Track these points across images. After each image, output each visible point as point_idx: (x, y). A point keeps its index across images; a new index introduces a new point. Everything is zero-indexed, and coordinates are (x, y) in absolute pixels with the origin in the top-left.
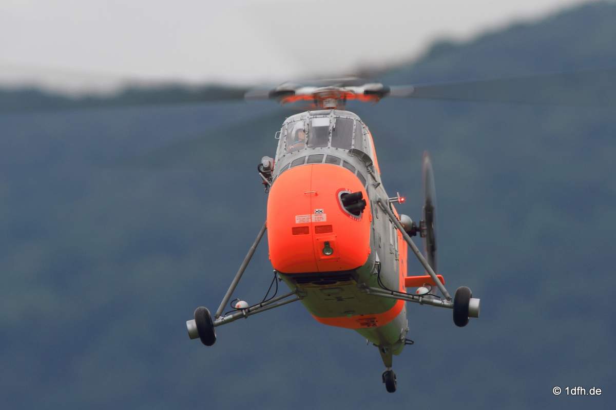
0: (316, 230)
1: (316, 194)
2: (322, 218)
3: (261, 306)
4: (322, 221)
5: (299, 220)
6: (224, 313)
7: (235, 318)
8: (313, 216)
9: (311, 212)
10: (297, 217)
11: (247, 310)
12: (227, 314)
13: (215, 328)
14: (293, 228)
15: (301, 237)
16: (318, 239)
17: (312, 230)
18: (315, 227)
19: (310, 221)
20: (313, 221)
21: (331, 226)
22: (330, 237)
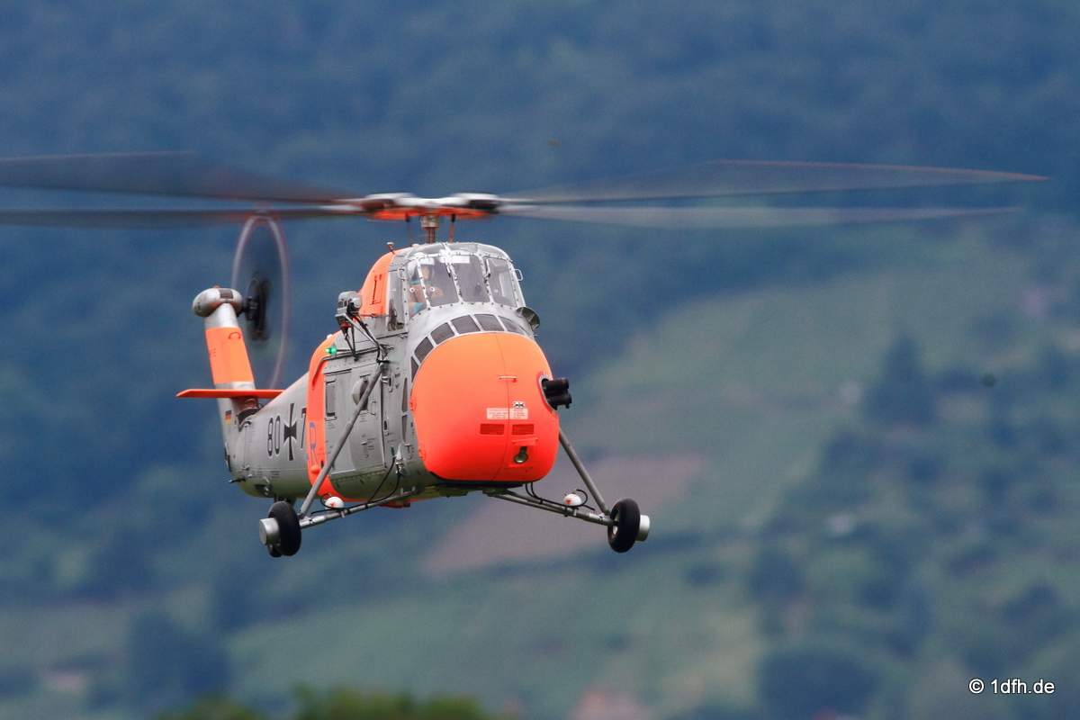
0: (513, 430)
1: (515, 380)
2: (520, 414)
3: (367, 507)
4: (522, 418)
5: (493, 414)
6: (309, 513)
7: (327, 520)
8: (512, 410)
9: (509, 406)
10: (489, 410)
11: (346, 511)
12: (314, 514)
13: (302, 530)
14: (482, 425)
15: (492, 437)
16: (514, 443)
17: (508, 430)
18: (514, 426)
19: (507, 418)
20: (512, 417)
21: (532, 425)
22: (529, 441)
